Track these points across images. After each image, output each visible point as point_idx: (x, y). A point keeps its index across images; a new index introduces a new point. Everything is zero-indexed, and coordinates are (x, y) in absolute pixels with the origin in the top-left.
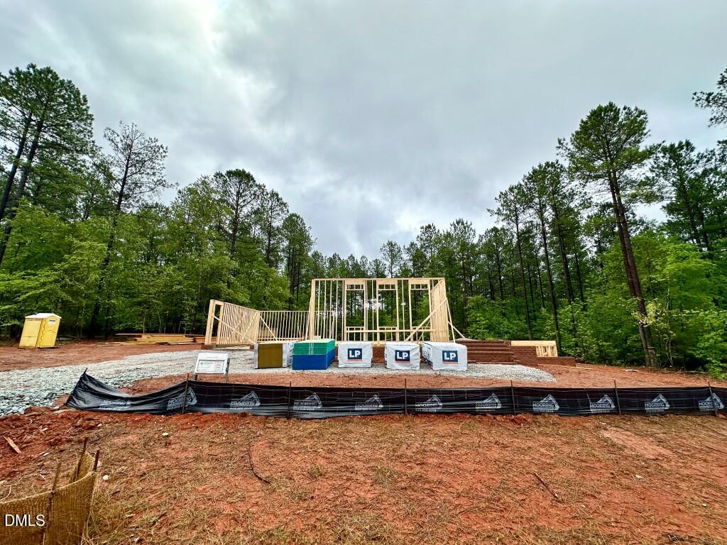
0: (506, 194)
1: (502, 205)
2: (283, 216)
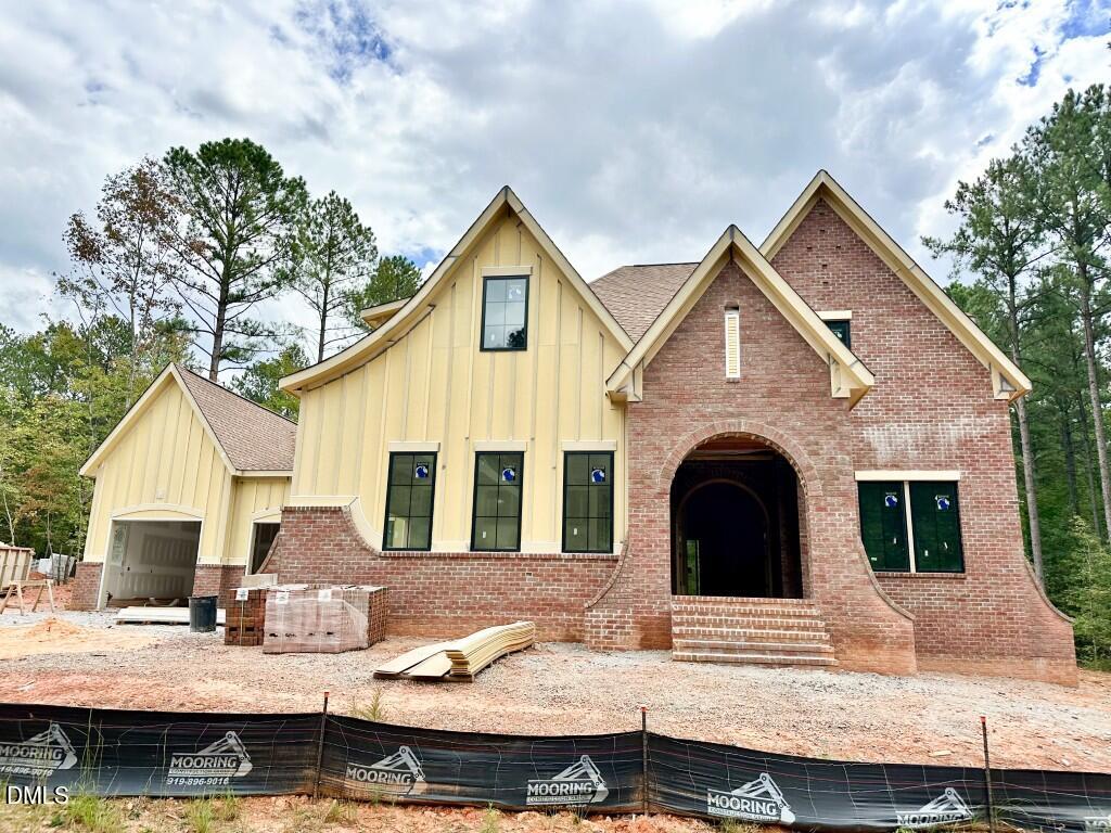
0: (980, 191)
1: (973, 224)
2: (362, 265)
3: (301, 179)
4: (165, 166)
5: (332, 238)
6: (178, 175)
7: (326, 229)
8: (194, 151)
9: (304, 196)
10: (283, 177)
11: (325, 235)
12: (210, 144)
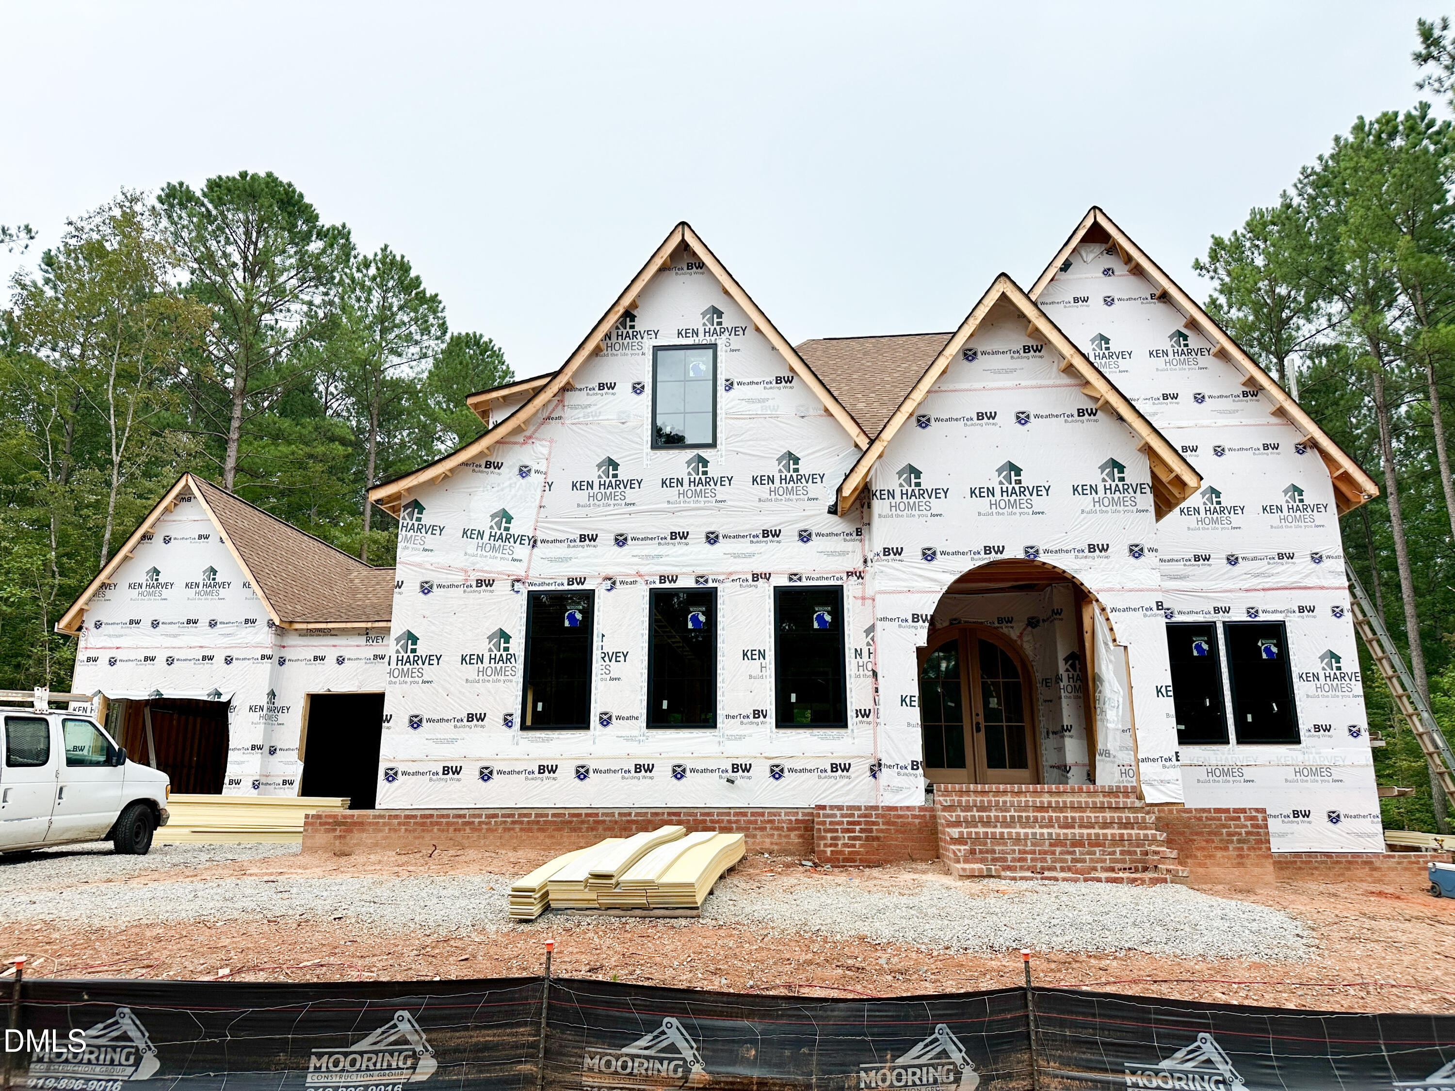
2: (426, 344)
3: (344, 226)
4: (158, 206)
5: (385, 307)
6: (176, 219)
7: (376, 296)
8: (197, 187)
9: (348, 249)
10: (319, 223)
11: (375, 303)
12: (220, 177)
